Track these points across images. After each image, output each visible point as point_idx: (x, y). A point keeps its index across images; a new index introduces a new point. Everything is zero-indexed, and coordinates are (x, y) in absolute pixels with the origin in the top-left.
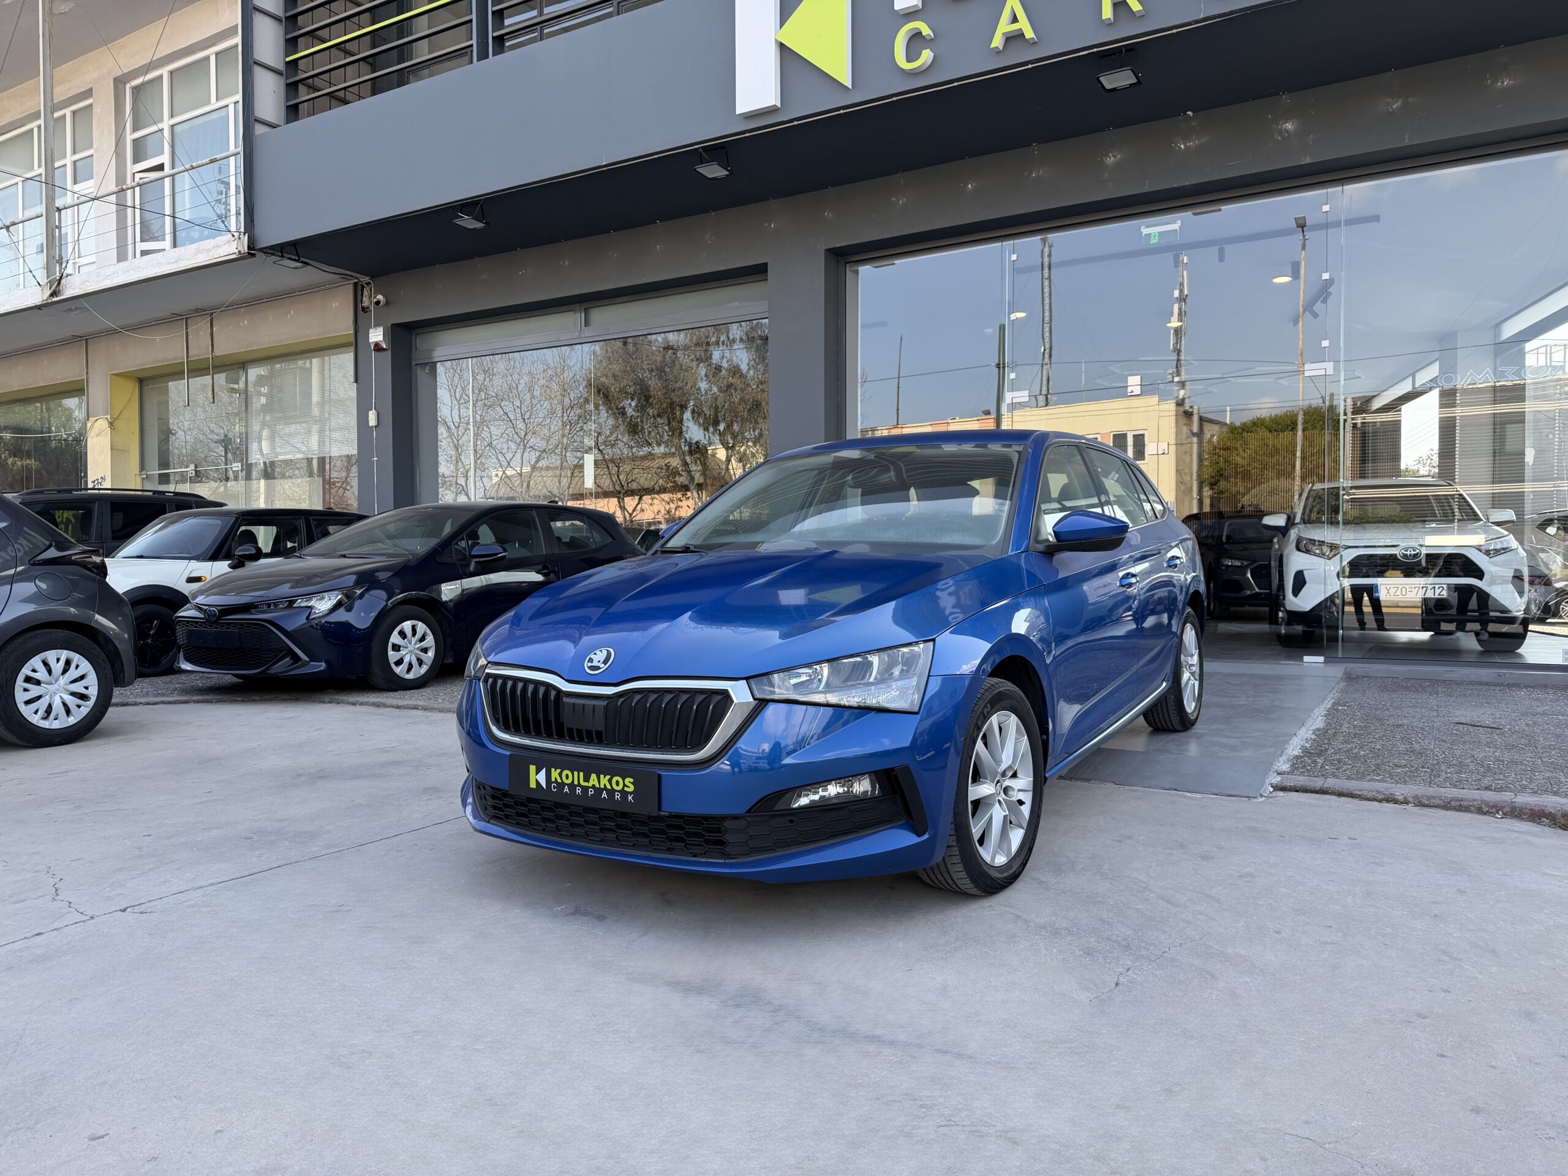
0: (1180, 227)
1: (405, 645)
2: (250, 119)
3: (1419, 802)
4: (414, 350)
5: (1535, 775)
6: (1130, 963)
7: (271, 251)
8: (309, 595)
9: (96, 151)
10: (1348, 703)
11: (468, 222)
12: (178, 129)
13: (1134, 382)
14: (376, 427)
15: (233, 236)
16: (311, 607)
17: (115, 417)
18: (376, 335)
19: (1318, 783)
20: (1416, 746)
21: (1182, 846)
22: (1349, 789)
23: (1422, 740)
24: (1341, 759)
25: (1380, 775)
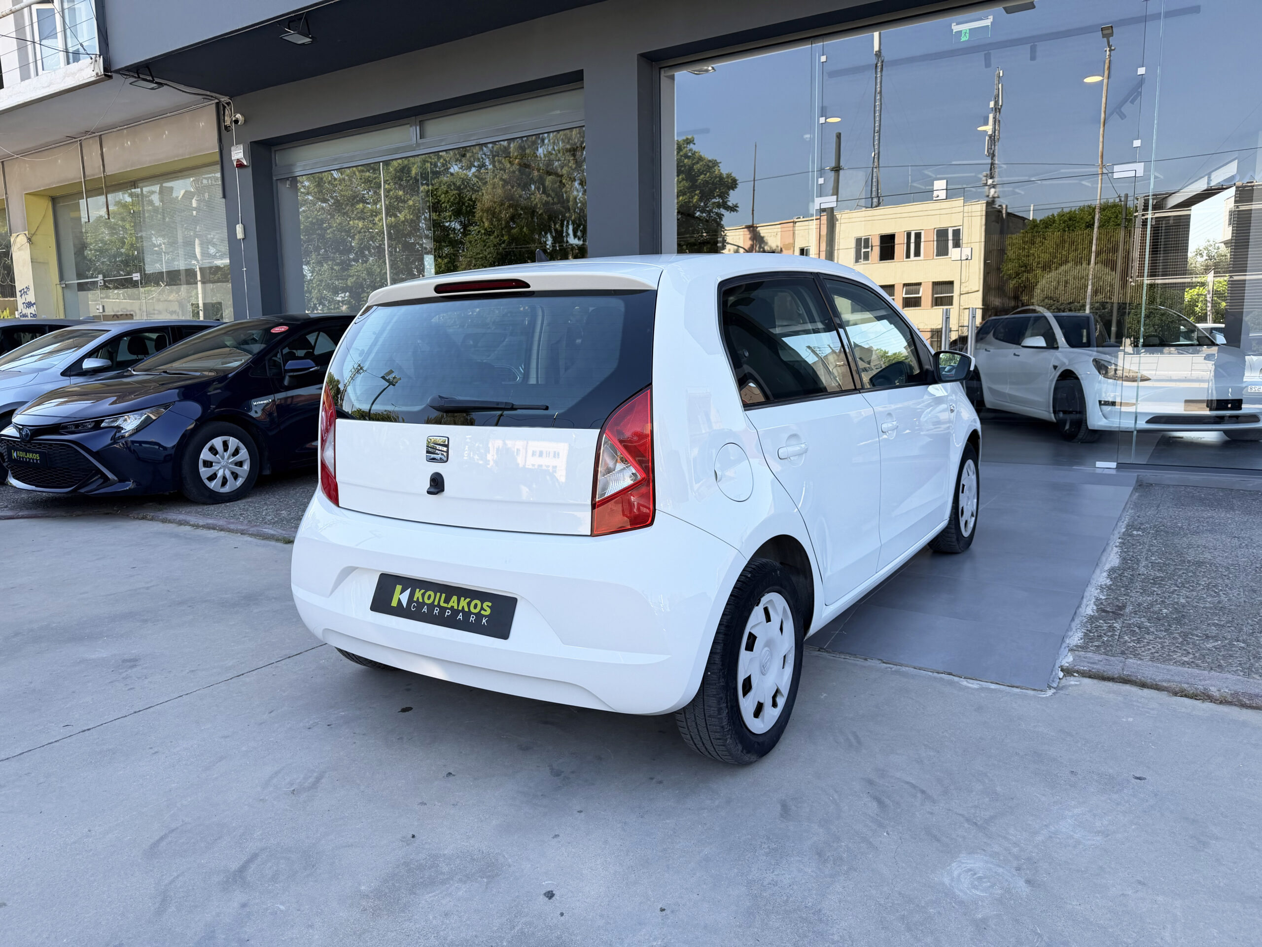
1: (217, 461)
3: (1240, 701)
4: (274, 166)
7: (127, 72)
8: (116, 415)
11: (296, 38)
13: (940, 187)
14: (243, 239)
15: (91, 58)
16: (119, 428)
17: (33, 232)
18: (238, 154)
19: (1116, 666)
22: (1154, 680)
23: (1230, 588)
24: (1142, 622)
25: (1189, 653)
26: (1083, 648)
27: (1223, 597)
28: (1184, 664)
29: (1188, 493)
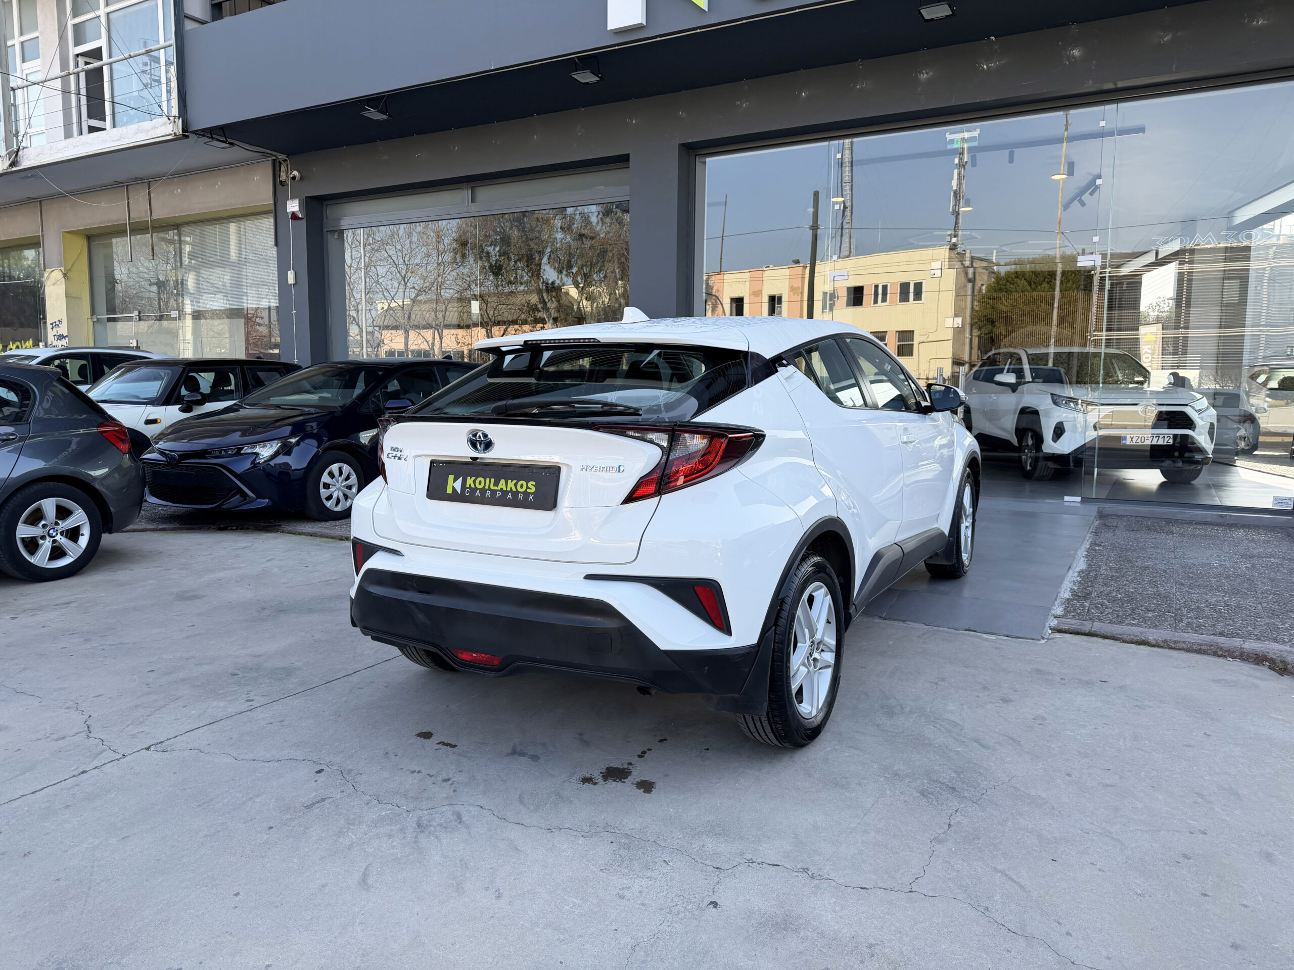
1: (333, 483)
2: (180, 16)
3: (1168, 645)
4: (325, 219)
5: (1257, 622)
6: (958, 805)
7: (202, 133)
8: (254, 443)
9: (41, 33)
10: (1102, 542)
11: (373, 114)
12: (112, 16)
14: (294, 284)
15: (169, 119)
16: (257, 454)
17: (68, 269)
18: (293, 206)
19: (1087, 627)
20: (1161, 590)
21: (985, 688)
22: (1111, 634)
24: (1103, 602)
25: (1136, 619)
26: (1064, 616)
27: (1160, 588)
29: (1138, 521)
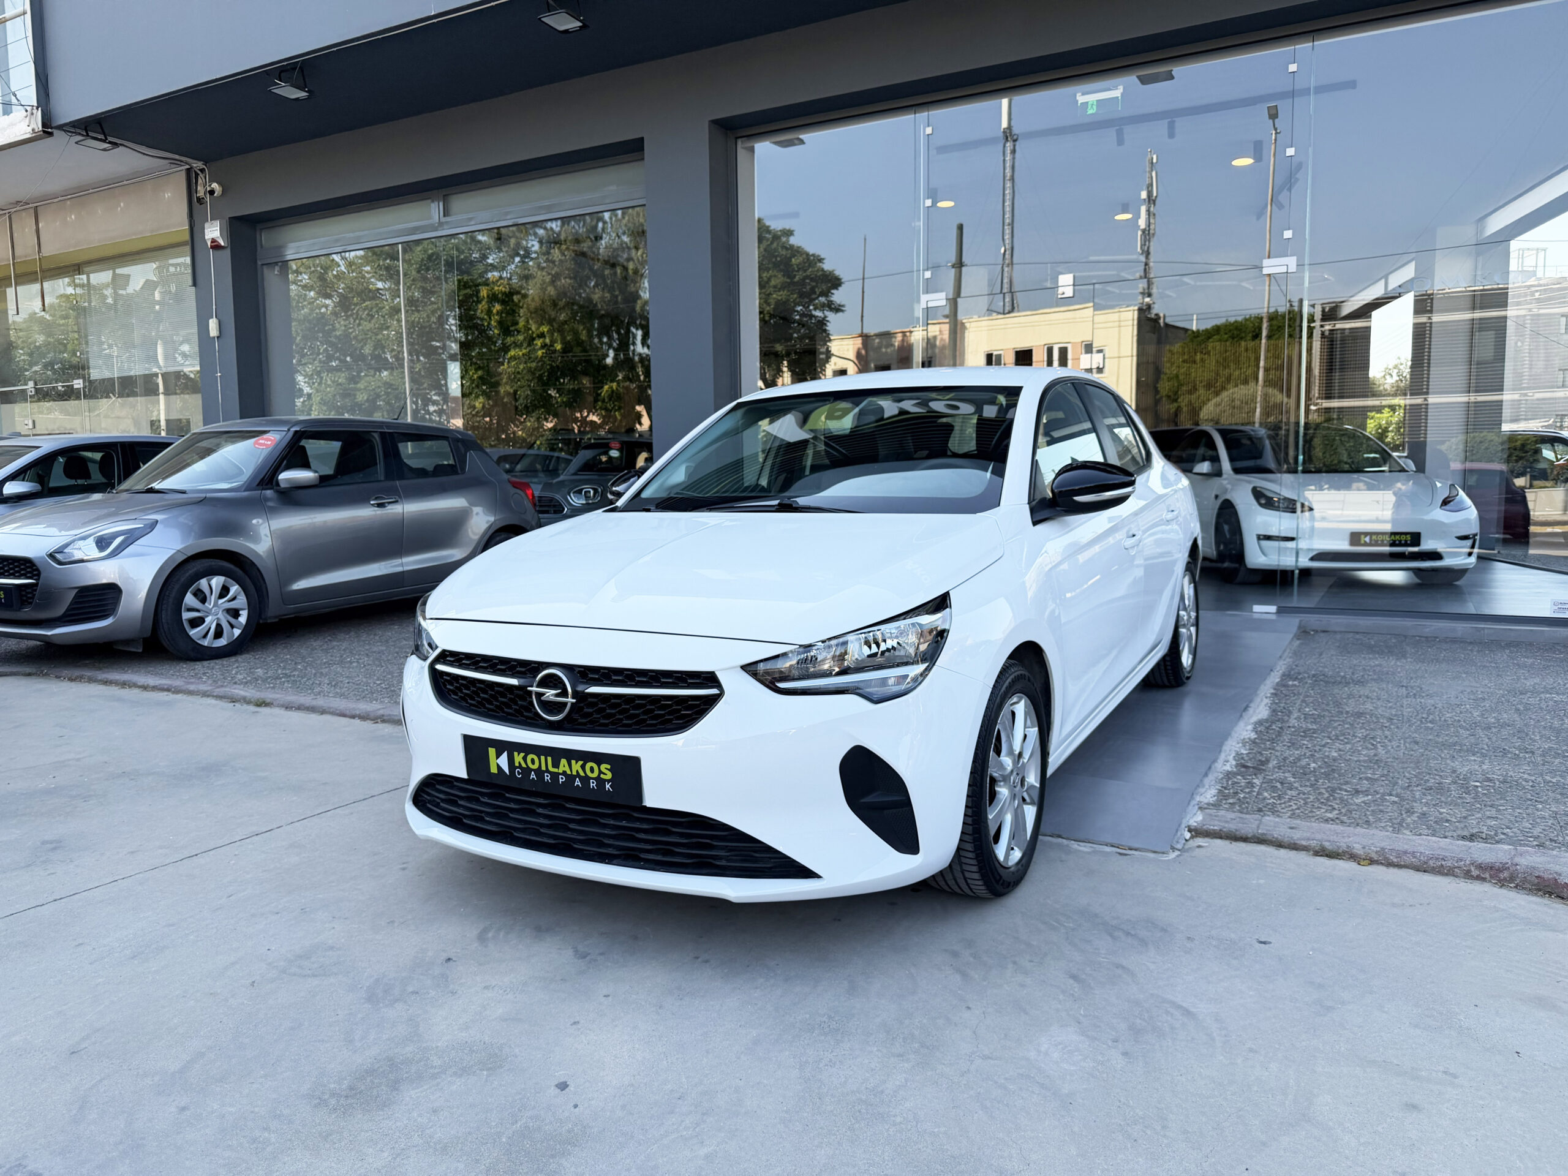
0: (1122, 94)
4: (259, 248)
5: (1538, 810)
7: (72, 129)
10: (1299, 673)
11: (288, 91)
13: (1066, 283)
14: (217, 337)
15: (26, 111)
18: (213, 232)
22: (1292, 838)
23: (1390, 741)
24: (1286, 777)
25: (1335, 809)
26: (1216, 805)
27: (1381, 750)
28: (1327, 821)
29: (1357, 640)
